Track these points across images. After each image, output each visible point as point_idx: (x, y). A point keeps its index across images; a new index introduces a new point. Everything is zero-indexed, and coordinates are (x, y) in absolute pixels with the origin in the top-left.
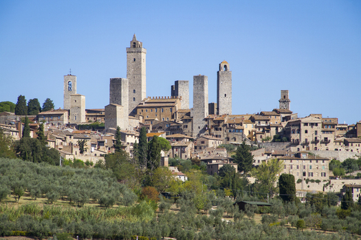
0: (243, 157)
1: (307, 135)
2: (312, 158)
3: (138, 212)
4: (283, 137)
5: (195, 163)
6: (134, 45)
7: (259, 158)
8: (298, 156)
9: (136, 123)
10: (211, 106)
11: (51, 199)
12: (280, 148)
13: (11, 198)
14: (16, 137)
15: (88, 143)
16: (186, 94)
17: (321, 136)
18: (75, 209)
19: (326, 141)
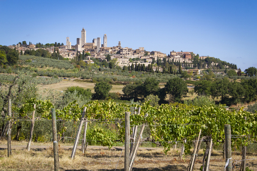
0: (108, 57)
1: (124, 52)
2: (125, 58)
3: (74, 71)
4: (119, 53)
5: (96, 59)
6: (83, 30)
7: (112, 58)
8: (121, 57)
9: (83, 49)
10: (102, 45)
11: (54, 68)
12: (118, 55)
13: (45, 67)
14: (52, 52)
15: (70, 54)
16: (96, 41)
17: (128, 53)
18: (59, 70)
19: (129, 54)
